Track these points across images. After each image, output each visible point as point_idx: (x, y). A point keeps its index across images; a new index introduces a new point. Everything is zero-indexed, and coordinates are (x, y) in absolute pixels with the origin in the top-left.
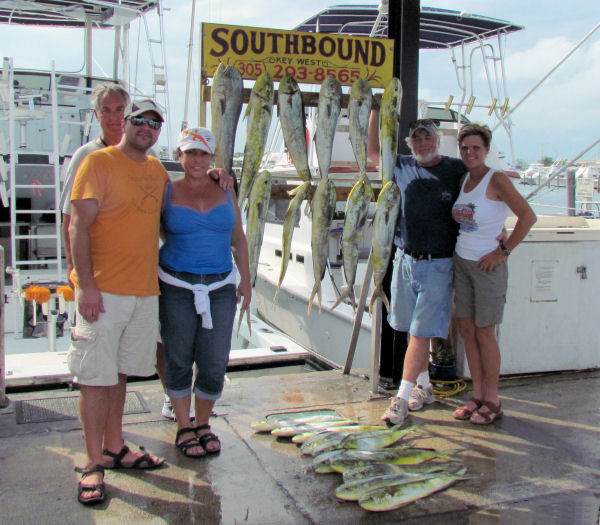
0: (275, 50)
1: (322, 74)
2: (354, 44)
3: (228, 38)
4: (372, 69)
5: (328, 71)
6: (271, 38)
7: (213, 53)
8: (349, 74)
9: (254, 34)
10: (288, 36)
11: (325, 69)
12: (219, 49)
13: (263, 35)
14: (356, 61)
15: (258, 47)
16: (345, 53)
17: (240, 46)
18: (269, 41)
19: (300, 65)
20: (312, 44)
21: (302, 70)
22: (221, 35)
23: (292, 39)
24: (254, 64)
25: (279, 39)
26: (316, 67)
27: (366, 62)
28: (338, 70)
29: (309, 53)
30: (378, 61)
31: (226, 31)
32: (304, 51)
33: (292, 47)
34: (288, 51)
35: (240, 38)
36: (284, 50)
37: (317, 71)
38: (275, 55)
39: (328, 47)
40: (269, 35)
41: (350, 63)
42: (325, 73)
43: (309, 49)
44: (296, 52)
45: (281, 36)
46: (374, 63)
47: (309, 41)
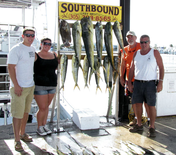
0: (82, 10)
1: (98, 18)
2: (108, 8)
3: (67, 6)
4: (115, 16)
5: (100, 17)
6: (81, 6)
7: (62, 11)
8: (107, 18)
9: (75, 5)
10: (87, 6)
12: (64, 10)
13: (78, 5)
14: (109, 14)
15: (77, 9)
16: (106, 11)
17: (71, 9)
19: (91, 15)
21: (91, 17)
22: (64, 5)
23: (88, 7)
24: (75, 15)
25: (84, 7)
26: (96, 16)
27: (112, 14)
28: (103, 17)
29: (94, 11)
30: (116, 13)
31: (66, 4)
32: (92, 11)
33: (88, 9)
34: (87, 11)
35: (71, 7)
38: (82, 12)
39: (100, 9)
40: (80, 5)
41: (107, 15)
42: (99, 18)
44: (89, 11)
45: (84, 5)
47: (94, 7)
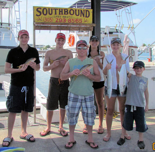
0: (56, 14)
1: (70, 20)
2: (80, 11)
3: (41, 11)
4: (86, 18)
5: (72, 19)
6: (54, 10)
7: (37, 15)
8: (79, 20)
9: (49, 9)
10: (60, 9)
11: (71, 19)
12: (39, 14)
13: (52, 9)
14: (81, 16)
15: (51, 13)
16: (77, 14)
17: (45, 13)
18: (54, 11)
19: (64, 18)
20: (67, 12)
21: (64, 20)
22: (39, 10)
23: (61, 10)
24: (49, 18)
25: (57, 10)
26: (68, 18)
27: (84, 16)
28: (75, 19)
29: (66, 14)
30: (87, 16)
31: (41, 9)
32: (65, 14)
33: (61, 13)
34: (60, 14)
35: (45, 10)
36: (59, 14)
37: (69, 20)
38: (56, 15)
39: (72, 12)
40: (54, 9)
41: (79, 17)
42: (71, 20)
43: (66, 13)
44: (62, 14)
45: (57, 9)
46: (86, 17)
47: (66, 11)
